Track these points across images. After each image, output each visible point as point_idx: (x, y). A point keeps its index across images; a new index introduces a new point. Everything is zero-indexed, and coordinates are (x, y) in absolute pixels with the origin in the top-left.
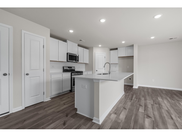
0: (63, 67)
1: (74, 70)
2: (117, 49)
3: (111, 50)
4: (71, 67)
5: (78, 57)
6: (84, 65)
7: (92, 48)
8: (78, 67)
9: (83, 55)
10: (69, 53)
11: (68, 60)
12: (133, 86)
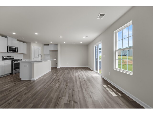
0: (3, 57)
1: (13, 59)
2: (48, 45)
3: (45, 45)
4: (10, 57)
5: (17, 49)
6: (22, 55)
7: (30, 43)
8: (16, 56)
9: (22, 48)
10: (9, 46)
11: (8, 51)
12: (57, 67)
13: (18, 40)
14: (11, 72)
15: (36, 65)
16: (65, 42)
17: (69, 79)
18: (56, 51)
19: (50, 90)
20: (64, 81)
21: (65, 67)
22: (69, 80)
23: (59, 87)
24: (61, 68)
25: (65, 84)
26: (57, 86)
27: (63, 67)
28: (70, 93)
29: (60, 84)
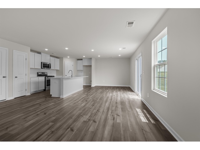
0: (38, 73)
1: (47, 75)
2: (82, 59)
3: (78, 60)
4: (44, 73)
5: (50, 65)
6: (55, 72)
7: (63, 58)
8: (49, 72)
9: (55, 64)
10: (43, 62)
11: (42, 68)
12: (91, 86)
13: (51, 56)
14: (44, 88)
15: (65, 82)
16: (99, 56)
17: (99, 99)
18: (90, 66)
19: (75, 108)
20: (92, 101)
21: (100, 86)
22: (98, 101)
23: (84, 106)
24: (96, 87)
25: (92, 104)
26: (83, 105)
27: (98, 86)
28: (93, 113)
29: (86, 104)
